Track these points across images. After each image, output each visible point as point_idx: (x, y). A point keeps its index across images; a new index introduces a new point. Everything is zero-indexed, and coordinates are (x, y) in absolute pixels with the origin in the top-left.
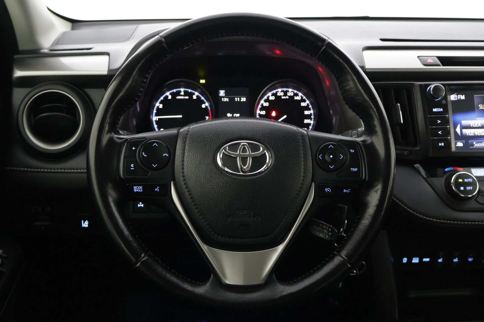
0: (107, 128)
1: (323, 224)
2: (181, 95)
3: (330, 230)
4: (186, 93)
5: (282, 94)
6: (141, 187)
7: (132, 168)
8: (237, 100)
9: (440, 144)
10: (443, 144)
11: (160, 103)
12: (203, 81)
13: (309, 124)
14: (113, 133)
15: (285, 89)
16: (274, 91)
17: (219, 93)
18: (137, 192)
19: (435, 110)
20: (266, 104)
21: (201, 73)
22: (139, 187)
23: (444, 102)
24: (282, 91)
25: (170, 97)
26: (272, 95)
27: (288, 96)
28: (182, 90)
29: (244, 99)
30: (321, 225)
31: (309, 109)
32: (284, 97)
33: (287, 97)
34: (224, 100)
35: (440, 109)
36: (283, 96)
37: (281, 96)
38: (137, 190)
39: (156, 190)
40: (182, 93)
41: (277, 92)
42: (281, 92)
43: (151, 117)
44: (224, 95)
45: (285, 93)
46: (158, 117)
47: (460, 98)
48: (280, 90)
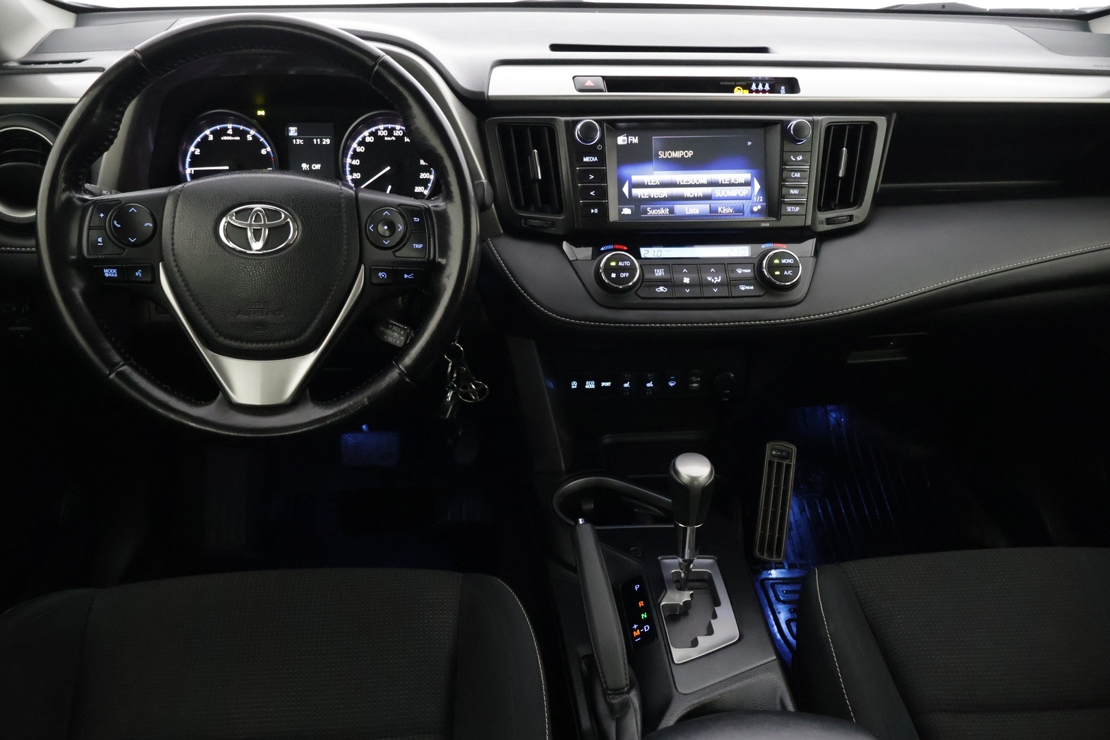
0: (62, 185)
1: (393, 325)
2: (229, 135)
3: (402, 333)
4: (236, 132)
5: (385, 133)
6: (115, 271)
7: (100, 243)
8: (317, 142)
9: (592, 211)
10: (596, 211)
11: (196, 147)
12: (261, 113)
13: (428, 180)
14: (73, 192)
15: (390, 126)
16: (373, 129)
17: (288, 131)
18: (109, 277)
19: (586, 159)
20: (361, 149)
21: (260, 100)
22: (111, 270)
23: (600, 147)
24: (385, 129)
25: (211, 138)
26: (369, 136)
27: (395, 136)
28: (230, 126)
29: (327, 141)
30: (390, 326)
32: (389, 139)
33: (394, 139)
34: (296, 142)
35: (593, 158)
36: (387, 136)
37: (384, 136)
38: (110, 275)
39: (137, 274)
40: (230, 132)
41: (377, 131)
42: (384, 130)
43: (181, 168)
44: (296, 134)
45: (391, 134)
46: (193, 169)
47: (631, 141)
48: (381, 127)
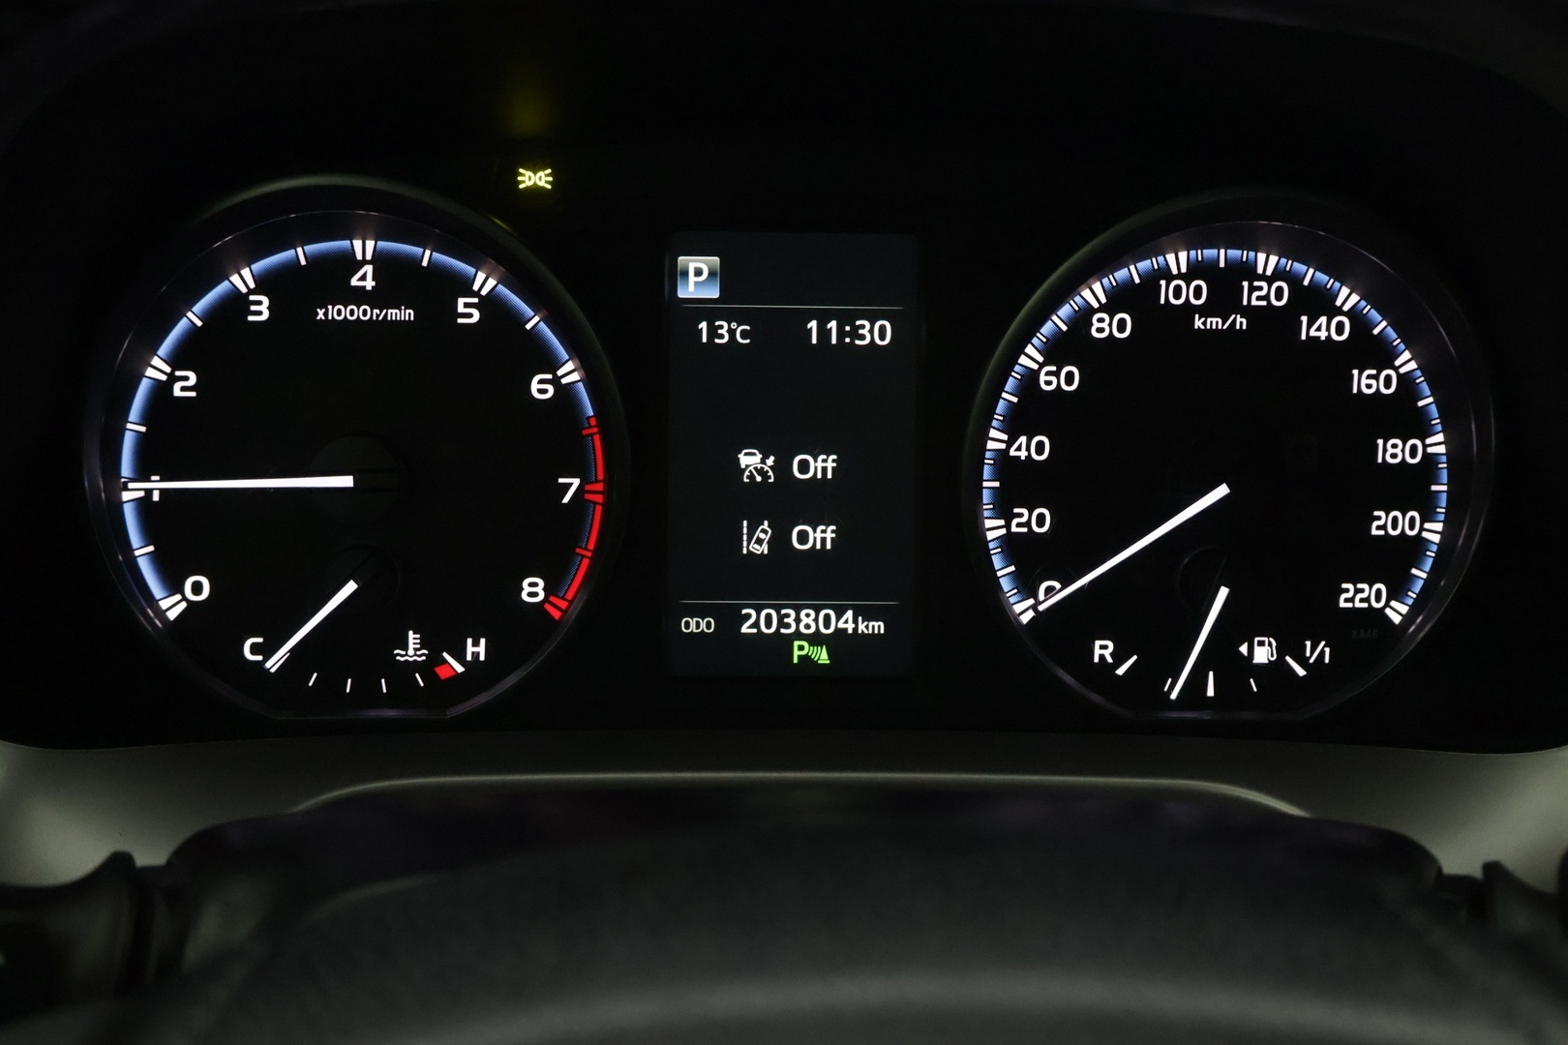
2: (359, 296)
4: (397, 280)
5: (1194, 293)
8: (824, 333)
11: (177, 360)
12: (535, 179)
13: (1414, 547)
15: (1222, 256)
16: (1133, 272)
17: (678, 275)
20: (1061, 380)
21: (528, 115)
24: (1194, 271)
25: (262, 309)
26: (1110, 308)
27: (1249, 312)
28: (364, 248)
29: (875, 333)
31: (1415, 426)
32: (1215, 322)
33: (1241, 322)
34: (713, 332)
36: (1205, 311)
37: (1188, 309)
40: (365, 279)
41: (1152, 280)
42: (1188, 278)
43: (93, 479)
44: (714, 293)
46: (156, 485)
48: (1178, 260)
